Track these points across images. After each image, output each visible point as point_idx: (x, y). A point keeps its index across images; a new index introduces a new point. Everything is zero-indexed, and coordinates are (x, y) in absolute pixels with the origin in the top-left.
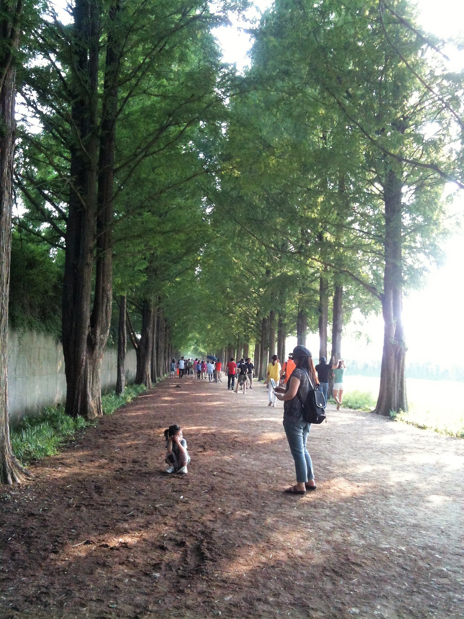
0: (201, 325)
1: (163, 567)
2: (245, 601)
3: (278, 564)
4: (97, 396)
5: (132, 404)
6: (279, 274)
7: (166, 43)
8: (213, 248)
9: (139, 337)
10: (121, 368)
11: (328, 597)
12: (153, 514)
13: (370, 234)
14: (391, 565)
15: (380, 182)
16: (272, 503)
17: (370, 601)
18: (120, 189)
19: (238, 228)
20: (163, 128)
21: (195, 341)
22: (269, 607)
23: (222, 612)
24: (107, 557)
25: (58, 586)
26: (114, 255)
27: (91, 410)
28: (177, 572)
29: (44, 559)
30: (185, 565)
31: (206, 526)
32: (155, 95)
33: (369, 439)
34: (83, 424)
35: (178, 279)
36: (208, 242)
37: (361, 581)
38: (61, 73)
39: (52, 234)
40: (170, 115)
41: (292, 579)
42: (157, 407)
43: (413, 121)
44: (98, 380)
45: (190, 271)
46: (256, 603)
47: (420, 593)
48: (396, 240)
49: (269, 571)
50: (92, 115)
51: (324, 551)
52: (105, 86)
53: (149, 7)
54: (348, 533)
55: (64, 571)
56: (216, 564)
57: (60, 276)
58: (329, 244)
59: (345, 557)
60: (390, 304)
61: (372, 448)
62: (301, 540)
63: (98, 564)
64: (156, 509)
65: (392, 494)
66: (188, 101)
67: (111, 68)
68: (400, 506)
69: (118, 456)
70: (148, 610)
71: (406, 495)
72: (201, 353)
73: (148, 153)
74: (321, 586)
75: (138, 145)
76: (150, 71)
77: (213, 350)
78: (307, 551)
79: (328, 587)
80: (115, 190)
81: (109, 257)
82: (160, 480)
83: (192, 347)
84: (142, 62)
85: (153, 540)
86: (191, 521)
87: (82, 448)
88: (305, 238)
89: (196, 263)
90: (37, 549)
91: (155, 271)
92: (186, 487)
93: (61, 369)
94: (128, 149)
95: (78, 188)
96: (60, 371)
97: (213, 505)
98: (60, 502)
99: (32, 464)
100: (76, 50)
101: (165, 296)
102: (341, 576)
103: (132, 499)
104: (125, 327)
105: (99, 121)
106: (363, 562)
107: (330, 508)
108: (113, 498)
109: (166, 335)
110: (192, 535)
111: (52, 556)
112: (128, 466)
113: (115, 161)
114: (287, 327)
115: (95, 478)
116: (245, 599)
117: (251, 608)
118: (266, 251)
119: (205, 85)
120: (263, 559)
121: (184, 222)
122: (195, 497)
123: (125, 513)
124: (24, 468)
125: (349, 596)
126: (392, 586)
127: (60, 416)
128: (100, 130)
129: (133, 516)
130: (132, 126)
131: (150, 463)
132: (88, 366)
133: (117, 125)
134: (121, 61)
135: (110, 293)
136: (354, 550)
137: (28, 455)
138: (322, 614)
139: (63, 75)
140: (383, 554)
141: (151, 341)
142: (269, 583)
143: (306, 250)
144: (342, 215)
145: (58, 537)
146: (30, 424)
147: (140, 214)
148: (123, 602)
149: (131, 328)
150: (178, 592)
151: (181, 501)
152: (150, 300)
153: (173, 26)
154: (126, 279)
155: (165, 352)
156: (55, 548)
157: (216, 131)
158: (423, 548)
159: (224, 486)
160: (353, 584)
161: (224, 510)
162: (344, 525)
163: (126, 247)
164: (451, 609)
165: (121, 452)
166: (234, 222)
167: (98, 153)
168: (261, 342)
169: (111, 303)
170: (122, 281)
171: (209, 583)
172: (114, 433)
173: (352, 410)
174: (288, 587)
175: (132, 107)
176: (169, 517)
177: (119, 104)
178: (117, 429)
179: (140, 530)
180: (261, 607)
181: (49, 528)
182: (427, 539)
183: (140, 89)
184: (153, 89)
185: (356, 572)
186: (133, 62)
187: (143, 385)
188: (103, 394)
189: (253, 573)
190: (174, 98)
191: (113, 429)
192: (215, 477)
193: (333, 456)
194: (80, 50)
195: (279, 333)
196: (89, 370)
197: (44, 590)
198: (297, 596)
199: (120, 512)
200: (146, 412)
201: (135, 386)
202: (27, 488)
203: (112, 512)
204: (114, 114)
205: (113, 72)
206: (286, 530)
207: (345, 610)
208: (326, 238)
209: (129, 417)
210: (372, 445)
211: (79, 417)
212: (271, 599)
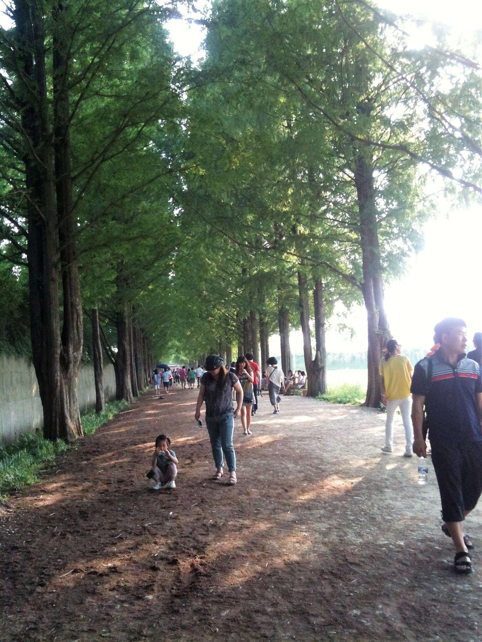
0: (180, 332)
1: (156, 588)
2: (243, 615)
3: (275, 572)
4: (76, 417)
5: (113, 422)
6: (255, 272)
7: (114, 41)
8: (185, 251)
9: (116, 350)
10: (100, 385)
11: (328, 601)
12: (142, 534)
13: (346, 223)
14: (390, 561)
15: (350, 169)
16: (265, 509)
17: (371, 601)
18: (80, 197)
19: (208, 227)
20: (119, 130)
21: (175, 349)
22: (268, 617)
23: (219, 629)
24: (96, 584)
25: (47, 621)
26: (80, 268)
27: (71, 432)
28: (171, 592)
29: (31, 593)
30: (178, 584)
31: (198, 541)
32: (108, 96)
33: (360, 433)
34: (63, 448)
35: (150, 287)
36: (179, 245)
37: (360, 581)
38: (7, 80)
39: (12, 250)
40: (125, 116)
41: (289, 586)
42: (141, 422)
43: (378, 102)
44: (75, 400)
45: (163, 277)
46: (254, 615)
47: (422, 588)
48: (371, 227)
49: (267, 580)
50: (44, 122)
51: (321, 554)
52: (55, 91)
53: (93, 4)
54: (344, 532)
55: (52, 604)
56: (210, 578)
57: (25, 294)
58: (303, 237)
59: (343, 558)
60: (371, 293)
61: (364, 443)
62: (297, 545)
63: (88, 592)
64: (144, 528)
65: (387, 487)
66: (143, 99)
67: (59, 72)
68: (396, 499)
69: (102, 477)
70: (142, 636)
71: (401, 487)
72: (182, 361)
73: (106, 157)
74: (320, 590)
75: (95, 150)
76: (100, 71)
77: (195, 357)
78: (303, 555)
79: (327, 591)
80: (75, 199)
81: (75, 270)
82: (147, 498)
83: (173, 356)
84: (91, 62)
85: (144, 562)
86: (182, 537)
87: (64, 473)
88: (278, 232)
89: (168, 268)
90: (22, 583)
91: (126, 280)
92: (175, 502)
93: (36, 392)
94: (85, 155)
95: (36, 200)
96: (36, 395)
97: (204, 518)
98: (44, 532)
99: (11, 495)
100: (20, 56)
101: (139, 306)
102: (340, 578)
103: (118, 521)
104: (100, 342)
105: (51, 128)
106: (362, 562)
107: (325, 508)
108: (99, 522)
109: (144, 346)
110: (184, 552)
111: (39, 589)
112: (113, 487)
113: (72, 168)
114: (268, 326)
115: (79, 503)
116: (242, 613)
117: (249, 621)
118: (240, 250)
119: (159, 82)
120: (259, 568)
121: (150, 226)
122: (186, 512)
123: (113, 536)
124: (4, 500)
125: (349, 598)
126: (393, 583)
127: (39, 441)
128: (54, 137)
129: (121, 538)
130: (87, 130)
131: (136, 481)
132: (64, 386)
133: (71, 130)
134: (69, 63)
135: (80, 307)
136: (351, 549)
137: (7, 486)
138: (323, 620)
139: (10, 83)
140: (381, 551)
141: (128, 353)
142: (266, 593)
143: (280, 245)
144: (314, 206)
145: (44, 568)
146: (8, 453)
147: (104, 222)
148: (116, 630)
149: (106, 341)
150: (173, 612)
151: (171, 518)
152: (124, 311)
153: (120, 22)
154: (95, 291)
155: (144, 364)
156: (42, 581)
157: (175, 128)
158: (422, 541)
159: (215, 497)
160: (353, 585)
161: (216, 522)
162: (340, 525)
163: (92, 258)
164: (454, 601)
165: (104, 473)
166: (204, 222)
167: (53, 162)
168: (244, 344)
169: (82, 318)
170: (91, 294)
171: (205, 600)
172: (97, 453)
173: (342, 405)
174: (286, 595)
175: (86, 110)
176: (159, 536)
177: (70, 109)
178: (99, 449)
179: (130, 552)
180: (260, 619)
181: (34, 560)
182: (425, 531)
183: (92, 91)
184: (105, 90)
185: (355, 572)
186: (81, 63)
187: (124, 400)
188: (82, 414)
189: (248, 584)
190: (128, 98)
191: (95, 449)
192: (204, 489)
193: (325, 455)
194: (24, 56)
195: (262, 332)
196: (64, 391)
197: (33, 626)
198: (296, 603)
199: (108, 536)
200: (128, 428)
201: (116, 402)
202: (8, 521)
203: (99, 537)
204: (66, 119)
205: (61, 76)
206: (282, 536)
207: (346, 613)
208: (300, 231)
209: (112, 436)
210: (364, 439)
211: (59, 441)
212: (269, 610)
